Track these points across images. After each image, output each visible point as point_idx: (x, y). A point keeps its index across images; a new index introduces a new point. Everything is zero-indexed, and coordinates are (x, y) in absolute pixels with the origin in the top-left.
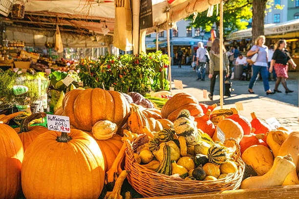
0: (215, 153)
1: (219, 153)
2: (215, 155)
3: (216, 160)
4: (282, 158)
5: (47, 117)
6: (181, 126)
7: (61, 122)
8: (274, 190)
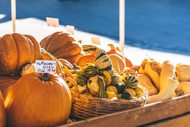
0: (132, 80)
1: (134, 80)
2: (132, 82)
3: (132, 86)
4: (171, 78)
5: (36, 62)
6: (105, 63)
7: (49, 66)
8: (169, 101)
